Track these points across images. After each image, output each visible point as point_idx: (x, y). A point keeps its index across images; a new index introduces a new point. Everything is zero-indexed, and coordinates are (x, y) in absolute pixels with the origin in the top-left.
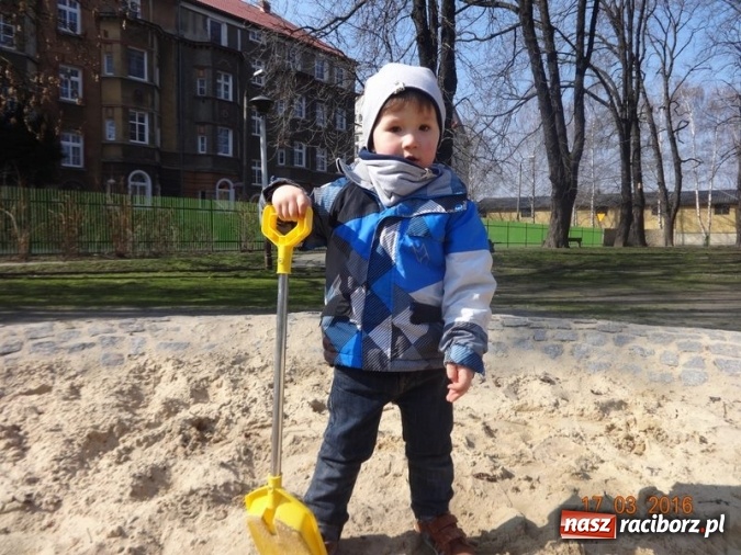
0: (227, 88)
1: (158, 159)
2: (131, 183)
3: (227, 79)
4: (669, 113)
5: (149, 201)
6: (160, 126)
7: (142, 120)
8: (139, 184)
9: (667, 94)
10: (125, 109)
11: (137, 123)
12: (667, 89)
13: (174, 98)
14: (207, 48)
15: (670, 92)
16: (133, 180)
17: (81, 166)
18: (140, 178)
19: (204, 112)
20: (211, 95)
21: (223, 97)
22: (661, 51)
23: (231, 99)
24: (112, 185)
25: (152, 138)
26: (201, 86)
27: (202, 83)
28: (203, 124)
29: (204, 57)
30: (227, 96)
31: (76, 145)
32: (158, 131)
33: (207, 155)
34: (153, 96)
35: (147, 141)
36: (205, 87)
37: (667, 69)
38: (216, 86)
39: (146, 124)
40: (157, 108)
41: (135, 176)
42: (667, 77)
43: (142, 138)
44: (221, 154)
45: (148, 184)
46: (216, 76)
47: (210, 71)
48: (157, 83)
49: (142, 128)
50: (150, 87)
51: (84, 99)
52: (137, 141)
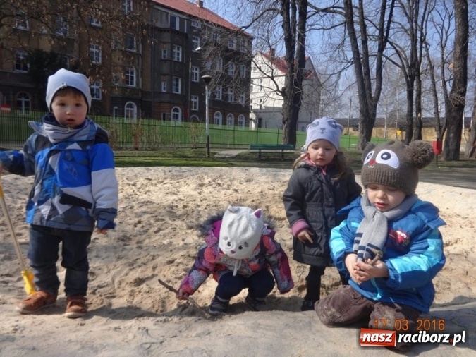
0: (179, 55)
1: (140, 95)
2: (126, 109)
3: (178, 49)
4: (443, 70)
5: (135, 120)
6: (142, 77)
7: (132, 73)
8: (130, 109)
9: (443, 58)
10: (124, 68)
11: (130, 75)
12: (443, 55)
13: (149, 60)
14: (168, 31)
15: (445, 57)
16: (127, 107)
17: (100, 99)
18: (130, 106)
19: (165, 68)
20: (169, 58)
21: (176, 60)
22: (440, 31)
23: (180, 60)
24: (116, 110)
25: (137, 84)
26: (165, 54)
27: (165, 52)
28: (165, 75)
29: (166, 37)
30: (178, 59)
31: (98, 87)
32: (140, 79)
33: (167, 93)
34: (138, 60)
35: (135, 85)
36: (166, 54)
37: (443, 42)
38: (172, 54)
39: (135, 76)
40: (140, 67)
41: (128, 105)
42: (443, 48)
43: (132, 84)
44: (174, 92)
45: (135, 109)
46: (172, 48)
47: (170, 45)
48: (141, 52)
49: (132, 78)
50: (137, 55)
51: (103, 62)
52: (130, 85)
